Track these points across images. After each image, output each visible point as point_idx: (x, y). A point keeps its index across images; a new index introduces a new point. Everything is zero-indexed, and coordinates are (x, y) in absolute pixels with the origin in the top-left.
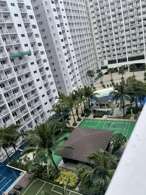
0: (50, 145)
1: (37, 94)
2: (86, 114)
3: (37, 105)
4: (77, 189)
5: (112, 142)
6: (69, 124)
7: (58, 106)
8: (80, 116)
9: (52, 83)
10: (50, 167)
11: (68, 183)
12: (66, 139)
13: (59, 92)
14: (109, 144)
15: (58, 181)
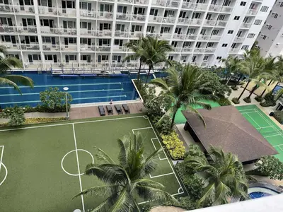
0: (184, 99)
1: (224, 24)
2: (264, 101)
3: (213, 38)
4: (175, 163)
5: (260, 162)
6: (229, 95)
7: (236, 61)
8: (253, 96)
9: (258, 22)
10: (167, 118)
11: (171, 149)
12: (208, 107)
13: (256, 43)
14: (255, 161)
15: (163, 137)
